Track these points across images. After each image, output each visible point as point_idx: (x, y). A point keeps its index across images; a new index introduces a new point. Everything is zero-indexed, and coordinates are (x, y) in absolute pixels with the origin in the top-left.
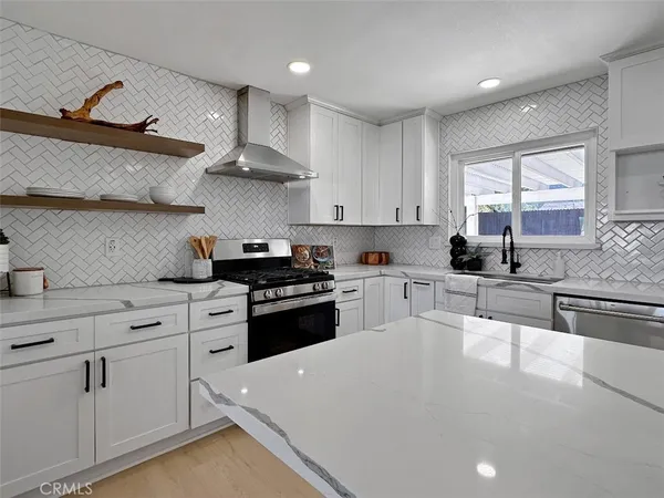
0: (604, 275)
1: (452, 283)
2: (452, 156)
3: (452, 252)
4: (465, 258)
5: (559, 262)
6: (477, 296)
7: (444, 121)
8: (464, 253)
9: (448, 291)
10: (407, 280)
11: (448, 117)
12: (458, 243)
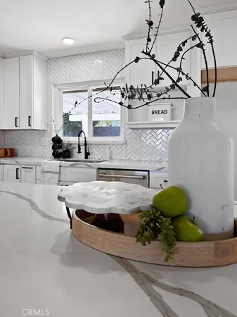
0: (127, 158)
1: (45, 166)
2: (55, 85)
3: (53, 147)
4: (60, 151)
5: (107, 151)
6: (59, 173)
7: (49, 61)
8: (61, 147)
9: (43, 172)
10: (19, 167)
11: (51, 59)
12: (57, 141)
